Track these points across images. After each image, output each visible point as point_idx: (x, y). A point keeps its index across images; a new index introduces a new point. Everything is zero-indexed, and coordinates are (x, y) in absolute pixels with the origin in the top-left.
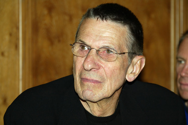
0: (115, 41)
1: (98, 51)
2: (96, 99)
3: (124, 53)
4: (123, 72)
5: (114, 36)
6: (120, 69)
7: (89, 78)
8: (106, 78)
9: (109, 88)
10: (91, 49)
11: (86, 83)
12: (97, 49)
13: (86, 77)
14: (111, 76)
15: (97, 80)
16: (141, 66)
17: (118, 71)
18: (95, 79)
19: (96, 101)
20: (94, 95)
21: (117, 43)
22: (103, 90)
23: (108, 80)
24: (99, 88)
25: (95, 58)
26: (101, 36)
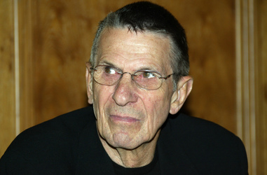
0: (156, 60)
1: (133, 76)
2: (133, 144)
3: (169, 76)
4: (167, 103)
5: (154, 53)
7: (122, 115)
8: (145, 114)
9: (150, 128)
10: (122, 75)
11: (119, 123)
12: (132, 73)
13: (118, 114)
14: (152, 110)
15: (134, 117)
17: (161, 102)
18: (131, 116)
19: (133, 147)
20: (130, 140)
21: (159, 62)
22: (141, 131)
23: (149, 117)
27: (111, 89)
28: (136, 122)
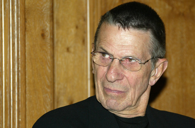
1: (121, 61)
2: (120, 108)
3: (148, 61)
5: (136, 45)
7: (112, 88)
8: (129, 87)
9: (133, 97)
10: (113, 59)
11: (110, 93)
12: (120, 59)
13: (109, 88)
14: (134, 85)
15: (121, 90)
17: (141, 80)
21: (140, 51)
22: (127, 98)
23: (132, 89)
24: (122, 97)
25: (118, 68)
26: (123, 46)
27: (105, 69)
28: (123, 94)
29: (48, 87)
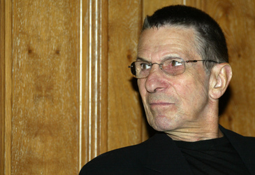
0: (179, 49)
6: (195, 83)
10: (152, 65)
16: (227, 77)
25: (158, 75)
29: (135, 121)
